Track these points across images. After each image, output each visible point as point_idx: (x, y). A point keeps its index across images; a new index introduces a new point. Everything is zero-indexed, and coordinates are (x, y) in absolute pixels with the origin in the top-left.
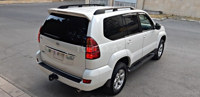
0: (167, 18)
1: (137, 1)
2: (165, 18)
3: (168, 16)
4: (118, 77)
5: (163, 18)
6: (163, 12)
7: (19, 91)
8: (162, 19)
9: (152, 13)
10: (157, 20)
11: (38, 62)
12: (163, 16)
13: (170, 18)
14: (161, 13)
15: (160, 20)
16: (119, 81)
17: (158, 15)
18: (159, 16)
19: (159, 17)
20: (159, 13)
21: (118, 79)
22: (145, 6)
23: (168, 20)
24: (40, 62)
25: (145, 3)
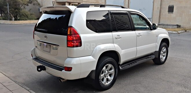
0: (186, 31)
1: (153, 16)
2: (183, 31)
3: (186, 29)
4: (107, 72)
5: (181, 32)
6: (181, 26)
7: (11, 82)
8: (179, 32)
9: (169, 27)
10: (173, 33)
11: (32, 57)
12: (181, 29)
13: (189, 31)
14: (179, 26)
15: (177, 33)
16: (109, 77)
17: (175, 28)
18: (177, 29)
19: (175, 30)
20: (177, 26)
21: (107, 74)
22: (161, 20)
23: (186, 33)
24: (34, 57)
25: (161, 16)
